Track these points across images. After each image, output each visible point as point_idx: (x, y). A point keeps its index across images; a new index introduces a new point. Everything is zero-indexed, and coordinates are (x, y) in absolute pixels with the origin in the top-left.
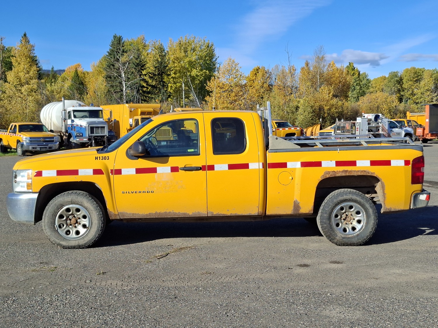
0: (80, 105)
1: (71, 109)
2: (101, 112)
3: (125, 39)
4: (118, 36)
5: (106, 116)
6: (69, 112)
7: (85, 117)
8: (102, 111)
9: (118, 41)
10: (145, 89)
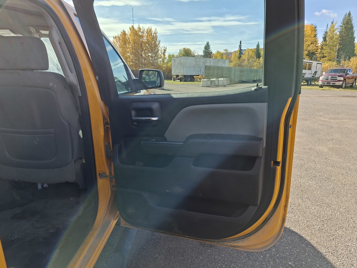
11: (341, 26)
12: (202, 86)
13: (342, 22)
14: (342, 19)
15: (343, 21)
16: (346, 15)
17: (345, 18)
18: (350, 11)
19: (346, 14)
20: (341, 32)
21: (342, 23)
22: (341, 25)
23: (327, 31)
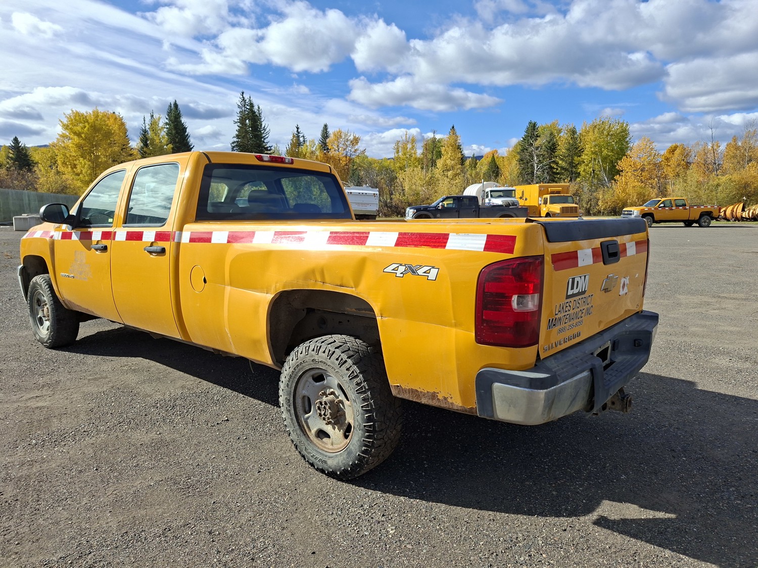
0: (496, 186)
1: (488, 190)
2: (514, 192)
3: (539, 125)
4: (533, 122)
5: (518, 194)
6: (487, 192)
7: (500, 196)
8: (515, 190)
9: (533, 127)
10: (555, 170)
11: (166, 124)
12: (16, 230)
13: (167, 117)
14: (166, 112)
15: (168, 115)
16: (171, 107)
17: (171, 110)
18: (176, 101)
19: (171, 104)
20: (170, 133)
21: (167, 119)
22: (167, 121)
23: (145, 130)
